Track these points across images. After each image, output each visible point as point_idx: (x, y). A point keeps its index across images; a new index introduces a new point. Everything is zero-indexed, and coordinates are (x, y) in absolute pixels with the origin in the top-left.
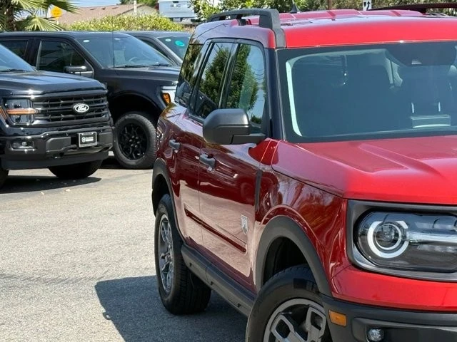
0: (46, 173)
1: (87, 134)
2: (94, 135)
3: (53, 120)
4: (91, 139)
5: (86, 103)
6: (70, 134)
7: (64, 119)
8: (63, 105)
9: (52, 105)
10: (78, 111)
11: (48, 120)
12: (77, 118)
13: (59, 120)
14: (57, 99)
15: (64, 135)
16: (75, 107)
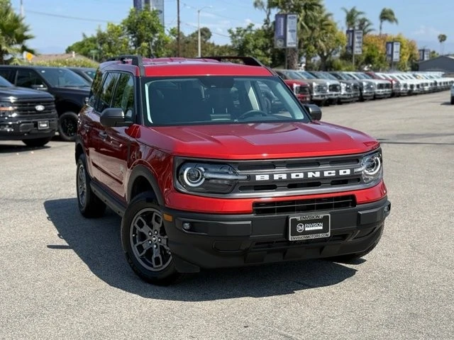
10: (38, 110)
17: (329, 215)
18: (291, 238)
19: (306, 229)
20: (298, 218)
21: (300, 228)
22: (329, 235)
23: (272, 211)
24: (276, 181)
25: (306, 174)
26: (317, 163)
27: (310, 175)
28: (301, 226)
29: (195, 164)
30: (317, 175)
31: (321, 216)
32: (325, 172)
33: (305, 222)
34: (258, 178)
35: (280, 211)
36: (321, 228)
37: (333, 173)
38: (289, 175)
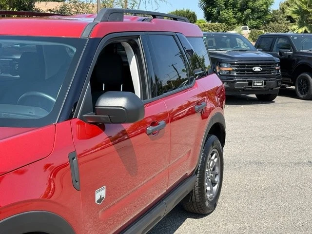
0: (254, 96)
1: (258, 81)
2: (262, 82)
3: (240, 74)
4: (261, 84)
5: (261, 67)
6: (248, 81)
7: (247, 74)
8: (247, 67)
9: (241, 67)
10: (255, 70)
11: (238, 74)
12: (255, 74)
13: (244, 74)
14: (244, 64)
15: (245, 81)
16: (253, 68)
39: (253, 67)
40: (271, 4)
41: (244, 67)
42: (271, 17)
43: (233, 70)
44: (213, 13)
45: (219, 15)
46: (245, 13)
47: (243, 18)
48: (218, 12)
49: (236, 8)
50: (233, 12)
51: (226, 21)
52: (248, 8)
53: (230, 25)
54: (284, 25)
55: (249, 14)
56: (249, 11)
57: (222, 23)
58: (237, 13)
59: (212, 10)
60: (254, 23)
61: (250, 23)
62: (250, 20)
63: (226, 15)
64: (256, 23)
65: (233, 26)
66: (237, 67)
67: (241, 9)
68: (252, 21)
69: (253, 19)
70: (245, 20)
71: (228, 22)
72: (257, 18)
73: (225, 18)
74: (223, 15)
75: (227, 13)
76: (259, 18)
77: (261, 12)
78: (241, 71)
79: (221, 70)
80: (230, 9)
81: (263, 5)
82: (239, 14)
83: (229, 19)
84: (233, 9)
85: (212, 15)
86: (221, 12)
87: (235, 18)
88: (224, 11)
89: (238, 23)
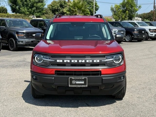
17: (87, 78)
18: (70, 86)
19: (77, 83)
20: (73, 78)
21: (74, 82)
22: (87, 86)
23: (64, 74)
24: (65, 63)
25: (78, 61)
26: (84, 57)
27: (80, 61)
28: (74, 81)
29: (39, 54)
30: (83, 61)
31: (83, 78)
32: (87, 61)
33: (76, 80)
34: (58, 61)
35: (67, 74)
36: (83, 83)
37: (91, 61)
38: (71, 61)
39: (33, 34)
40: (44, 5)
41: (29, 34)
42: (45, 12)
43: (24, 36)
44: (16, 8)
45: (20, 10)
46: (33, 9)
47: (32, 12)
48: (19, 8)
49: (28, 6)
50: (27, 9)
51: (24, 13)
52: (34, 7)
53: (26, 15)
54: (51, 16)
55: (35, 10)
56: (35, 8)
57: (22, 14)
58: (29, 9)
59: (15, 7)
60: (38, 14)
61: (36, 14)
62: (35, 13)
63: (24, 10)
64: (39, 14)
65: (27, 15)
66: (25, 34)
67: (31, 7)
68: (36, 13)
69: (37, 12)
70: (33, 13)
71: (25, 14)
72: (39, 12)
73: (23, 11)
74: (22, 10)
75: (24, 9)
76: (40, 12)
77: (40, 9)
78: (28, 36)
79: (18, 36)
80: (25, 7)
81: (41, 6)
82: (30, 10)
83: (25, 12)
84: (27, 7)
85: (16, 10)
86: (21, 9)
87: (28, 11)
88: (22, 8)
89: (30, 14)
